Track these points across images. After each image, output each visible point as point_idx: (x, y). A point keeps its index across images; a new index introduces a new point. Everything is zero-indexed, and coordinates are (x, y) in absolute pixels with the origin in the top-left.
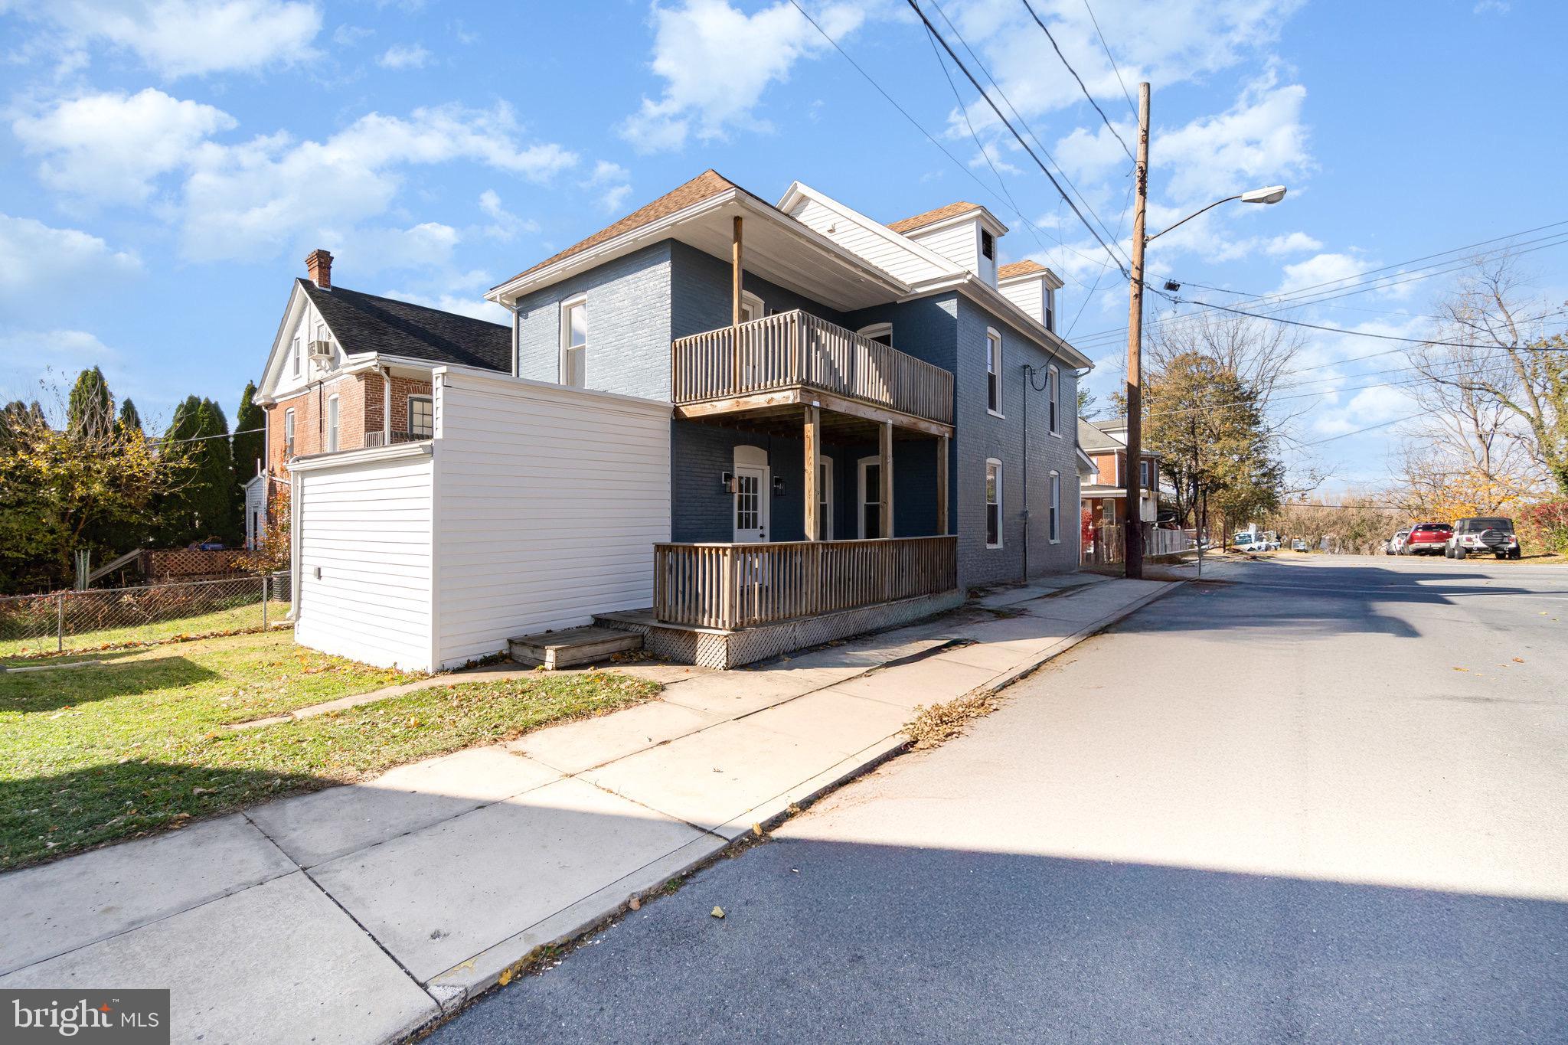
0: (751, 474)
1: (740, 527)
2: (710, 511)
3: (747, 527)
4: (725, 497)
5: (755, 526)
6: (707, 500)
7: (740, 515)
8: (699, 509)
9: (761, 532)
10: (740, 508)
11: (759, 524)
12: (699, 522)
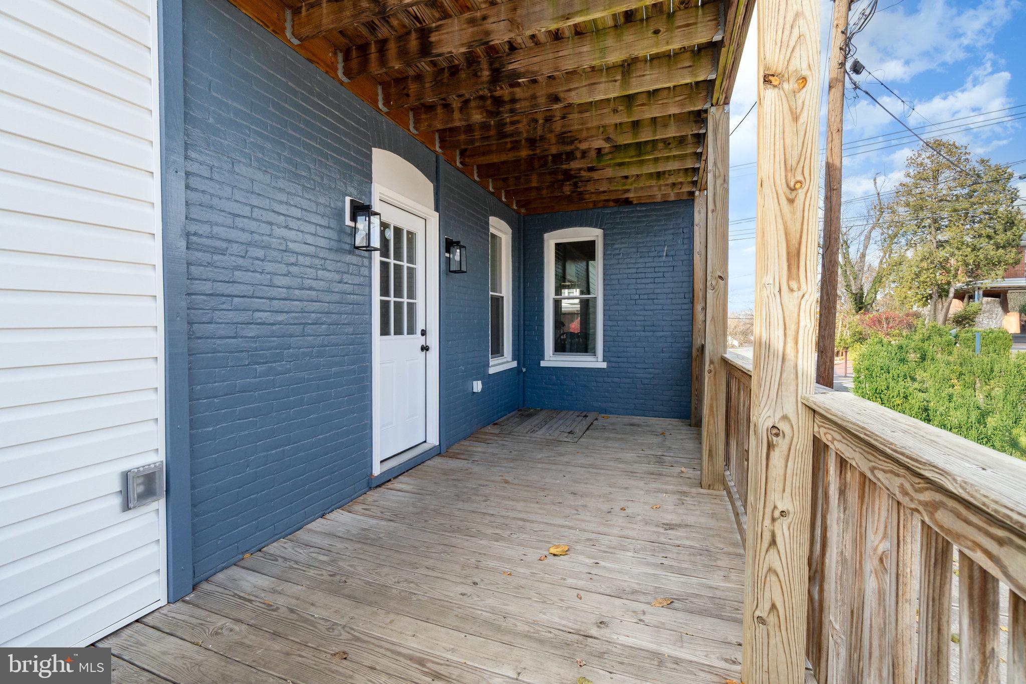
0: (406, 223)
1: (385, 331)
2: (310, 289)
3: (399, 331)
4: (349, 258)
5: (411, 331)
6: (307, 261)
7: (385, 305)
8: (280, 281)
9: (421, 341)
10: (385, 291)
11: (420, 326)
12: (281, 318)
